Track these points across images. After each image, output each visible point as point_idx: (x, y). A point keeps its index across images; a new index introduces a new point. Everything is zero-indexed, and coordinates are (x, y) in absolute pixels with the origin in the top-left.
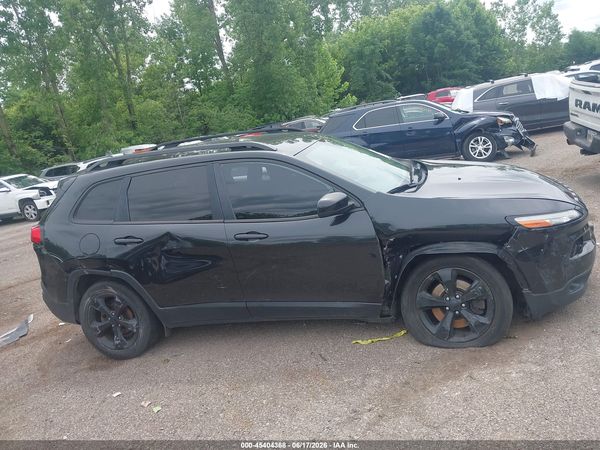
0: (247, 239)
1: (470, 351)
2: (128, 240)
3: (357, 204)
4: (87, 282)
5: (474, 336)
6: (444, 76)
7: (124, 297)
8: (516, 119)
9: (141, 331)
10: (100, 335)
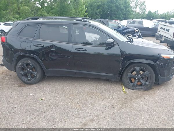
0: (79, 50)
1: (142, 91)
2: (38, 45)
3: (116, 44)
4: (20, 58)
5: (143, 87)
6: (114, 16)
7: (34, 64)
8: (139, 31)
9: (38, 76)
10: (23, 76)
